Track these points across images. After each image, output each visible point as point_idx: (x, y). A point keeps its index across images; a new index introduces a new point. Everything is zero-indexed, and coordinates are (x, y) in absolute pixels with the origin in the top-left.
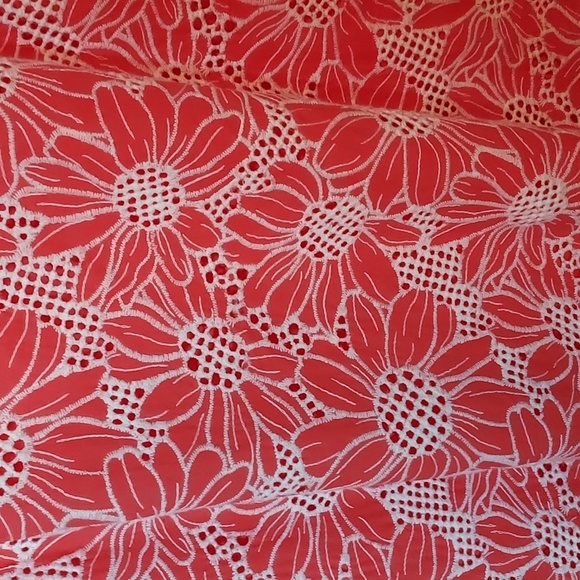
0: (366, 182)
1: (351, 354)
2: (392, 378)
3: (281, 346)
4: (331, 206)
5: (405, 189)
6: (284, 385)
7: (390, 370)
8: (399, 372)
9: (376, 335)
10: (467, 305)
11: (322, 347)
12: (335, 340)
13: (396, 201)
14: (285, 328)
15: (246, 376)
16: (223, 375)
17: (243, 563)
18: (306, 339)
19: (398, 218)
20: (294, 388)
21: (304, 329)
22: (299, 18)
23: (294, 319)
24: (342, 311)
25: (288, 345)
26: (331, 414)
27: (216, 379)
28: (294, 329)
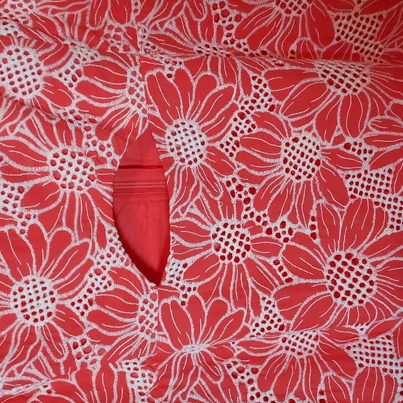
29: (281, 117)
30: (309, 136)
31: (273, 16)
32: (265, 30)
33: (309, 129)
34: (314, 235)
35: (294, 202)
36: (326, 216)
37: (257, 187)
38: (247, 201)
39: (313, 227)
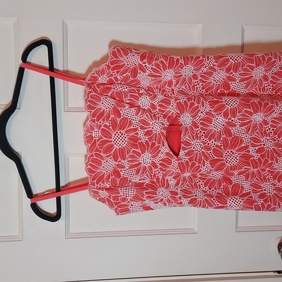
0: (222, 114)
1: (222, 147)
2: (228, 152)
3: (210, 145)
4: (217, 119)
5: (230, 115)
6: (209, 152)
7: (228, 150)
8: (230, 151)
9: (227, 144)
10: (246, 138)
11: (217, 146)
12: (220, 144)
13: (229, 117)
14: (211, 142)
15: (203, 150)
16: (198, 150)
17: (203, 185)
18: (214, 144)
19: (230, 121)
20: (210, 153)
21: (214, 142)
22: (215, 82)
23: (213, 140)
24: (221, 139)
25: (211, 145)
26: (216, 158)
27: (197, 150)
28: (212, 142)
29: (213, 113)
30: (221, 118)
31: (212, 84)
32: (210, 87)
33: (221, 116)
34: (221, 146)
35: (216, 136)
36: (225, 140)
37: (206, 132)
38: (202, 136)
39: (221, 143)
